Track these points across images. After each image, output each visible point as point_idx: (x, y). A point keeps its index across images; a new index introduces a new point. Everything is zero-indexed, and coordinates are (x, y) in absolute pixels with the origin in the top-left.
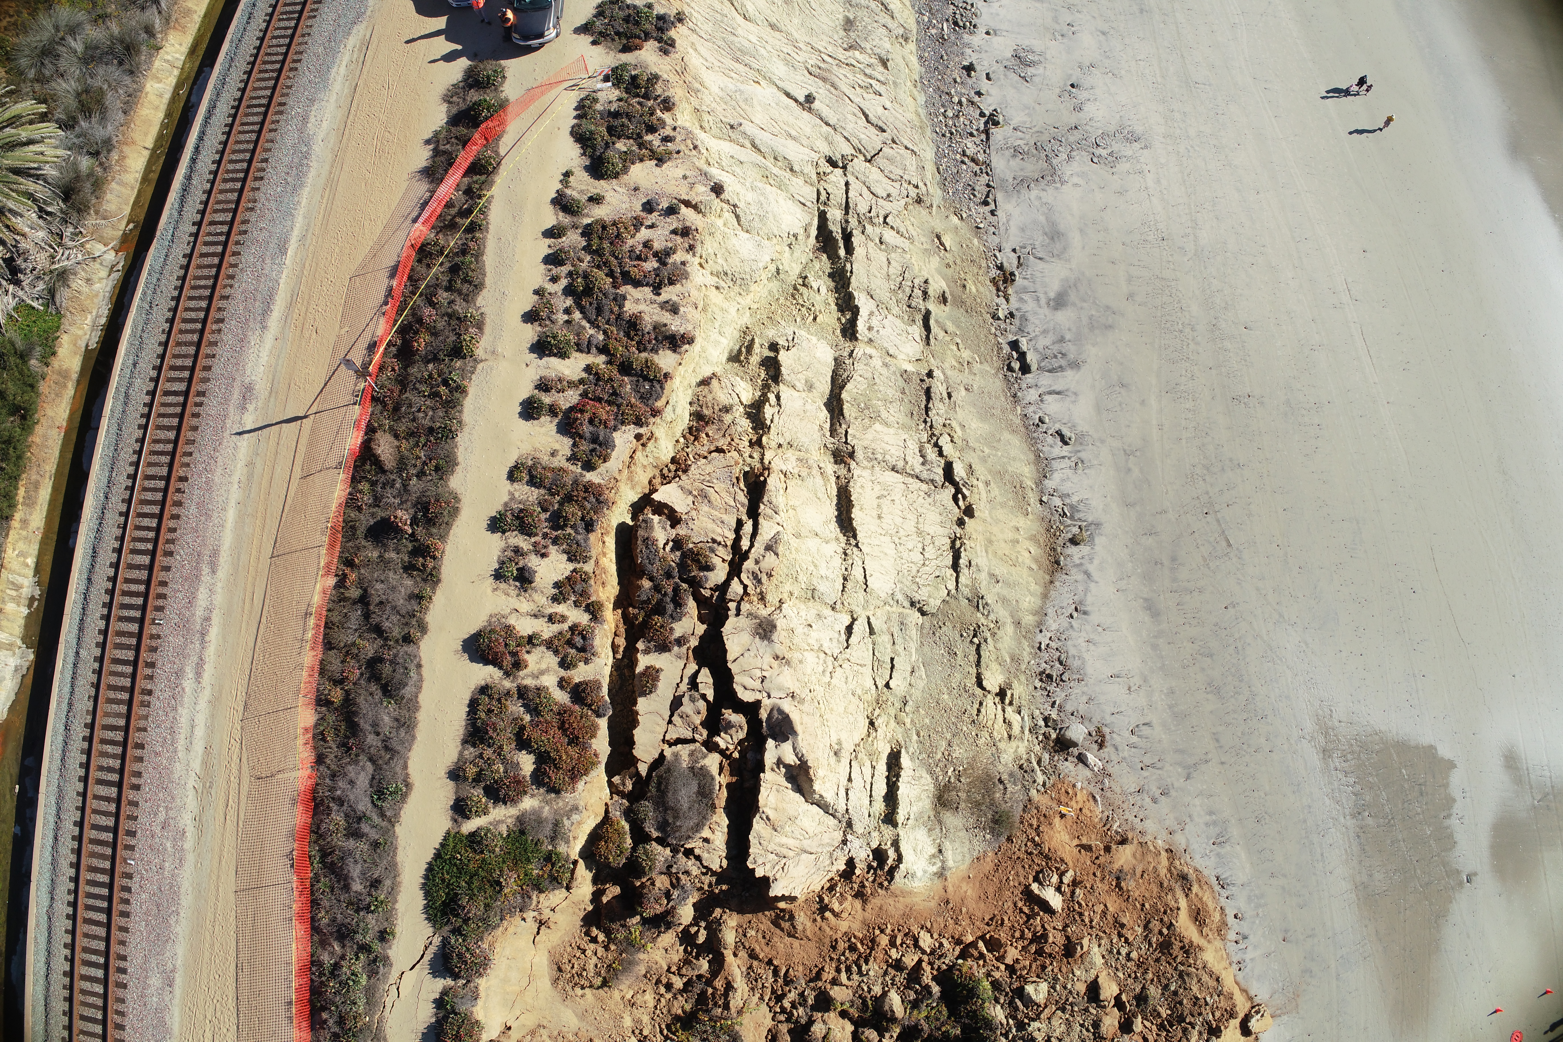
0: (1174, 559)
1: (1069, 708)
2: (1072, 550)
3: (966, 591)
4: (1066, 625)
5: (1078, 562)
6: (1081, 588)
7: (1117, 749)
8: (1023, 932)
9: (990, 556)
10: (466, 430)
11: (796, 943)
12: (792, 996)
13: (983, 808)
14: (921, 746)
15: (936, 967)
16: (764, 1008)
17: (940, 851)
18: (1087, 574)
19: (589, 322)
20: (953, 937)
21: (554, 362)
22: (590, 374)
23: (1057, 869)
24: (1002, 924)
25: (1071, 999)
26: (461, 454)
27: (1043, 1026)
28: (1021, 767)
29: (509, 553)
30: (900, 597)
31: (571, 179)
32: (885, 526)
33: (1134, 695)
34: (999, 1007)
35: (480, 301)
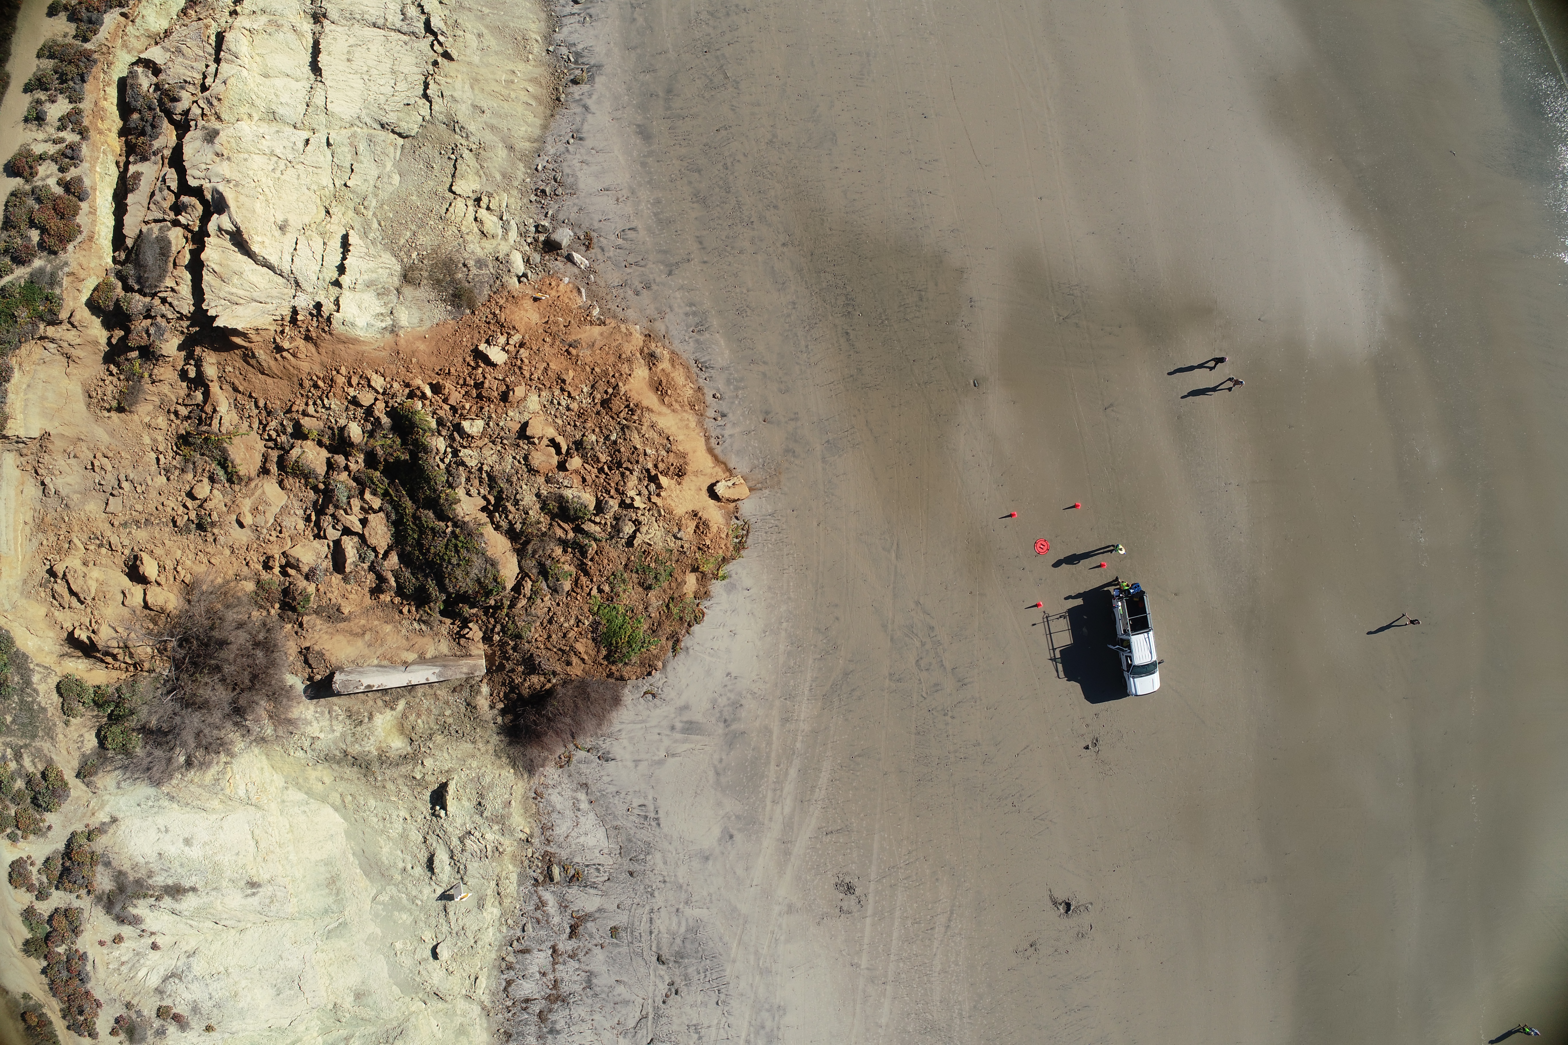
0: (669, 91)
1: (561, 217)
2: (574, 89)
3: (442, 117)
4: (563, 149)
5: (578, 98)
6: (578, 119)
7: (603, 250)
8: (465, 379)
9: (476, 92)
11: (270, 381)
12: (273, 424)
13: (444, 284)
14: (383, 233)
15: (390, 405)
16: (254, 436)
17: (391, 313)
18: (586, 108)
20: (404, 382)
23: (508, 334)
24: (449, 373)
25: (502, 434)
27: (475, 454)
28: (497, 259)
30: (369, 121)
32: (354, 67)
33: (621, 205)
34: (442, 438)
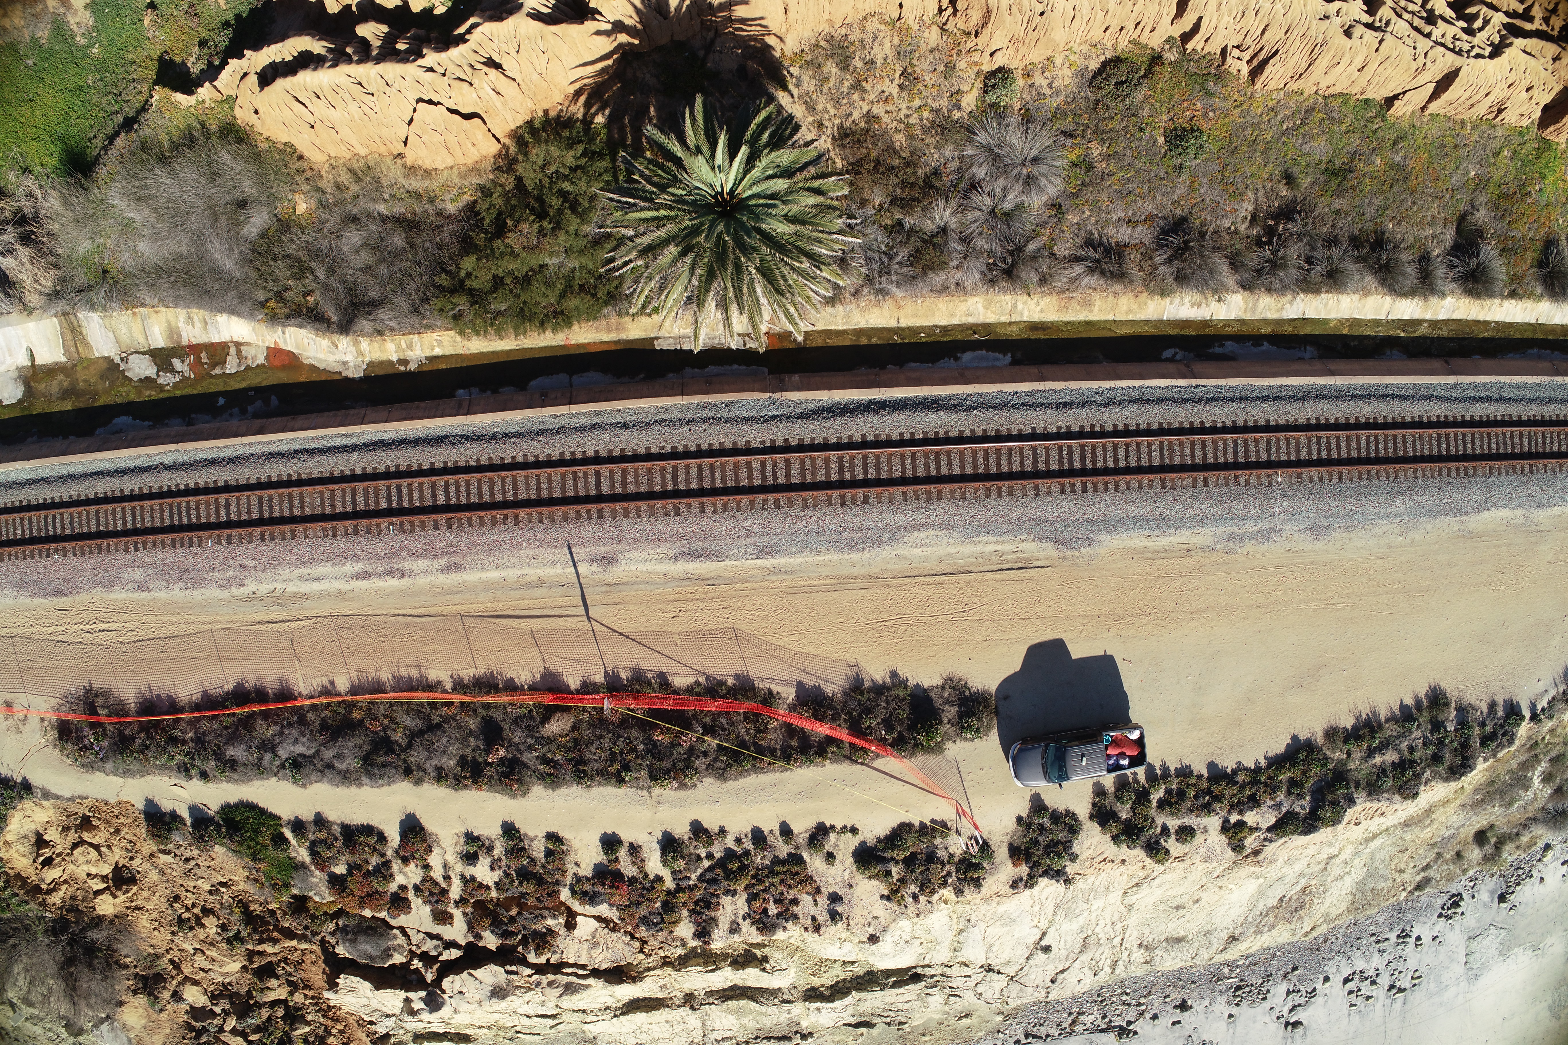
10: (584, 793)
19: (702, 875)
21: (658, 854)
22: (653, 882)
26: (563, 791)
29: (487, 843)
31: (849, 835)
32: (644, 1027)
35: (708, 781)
